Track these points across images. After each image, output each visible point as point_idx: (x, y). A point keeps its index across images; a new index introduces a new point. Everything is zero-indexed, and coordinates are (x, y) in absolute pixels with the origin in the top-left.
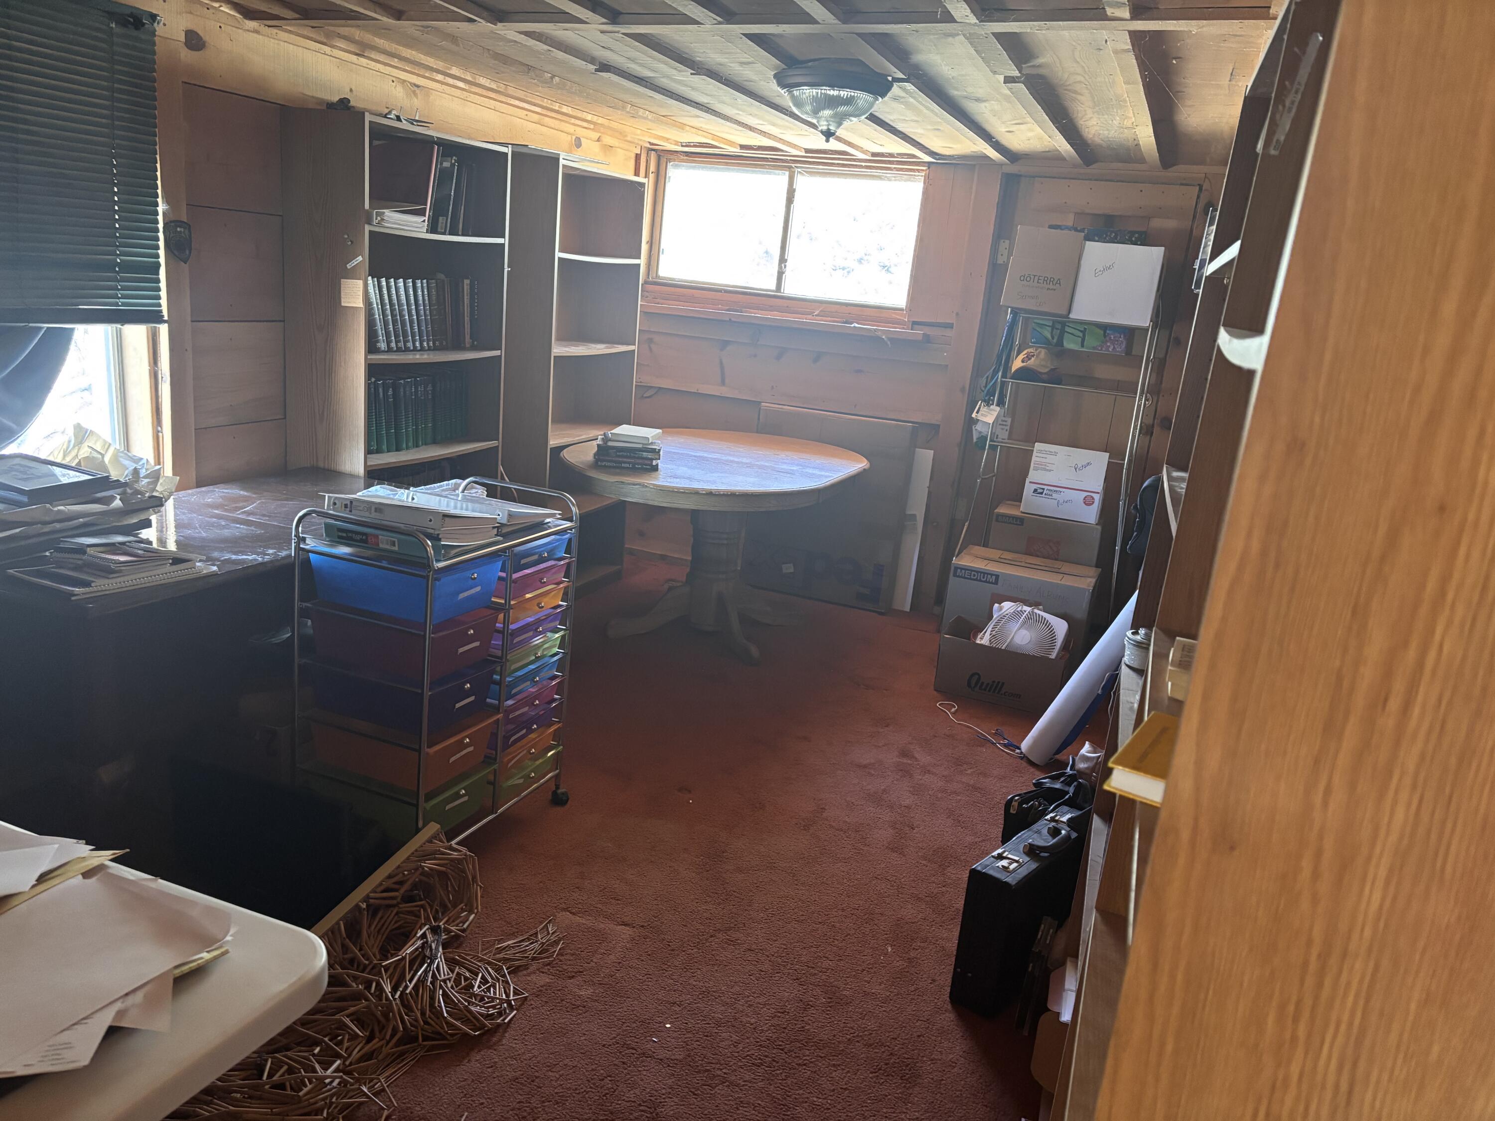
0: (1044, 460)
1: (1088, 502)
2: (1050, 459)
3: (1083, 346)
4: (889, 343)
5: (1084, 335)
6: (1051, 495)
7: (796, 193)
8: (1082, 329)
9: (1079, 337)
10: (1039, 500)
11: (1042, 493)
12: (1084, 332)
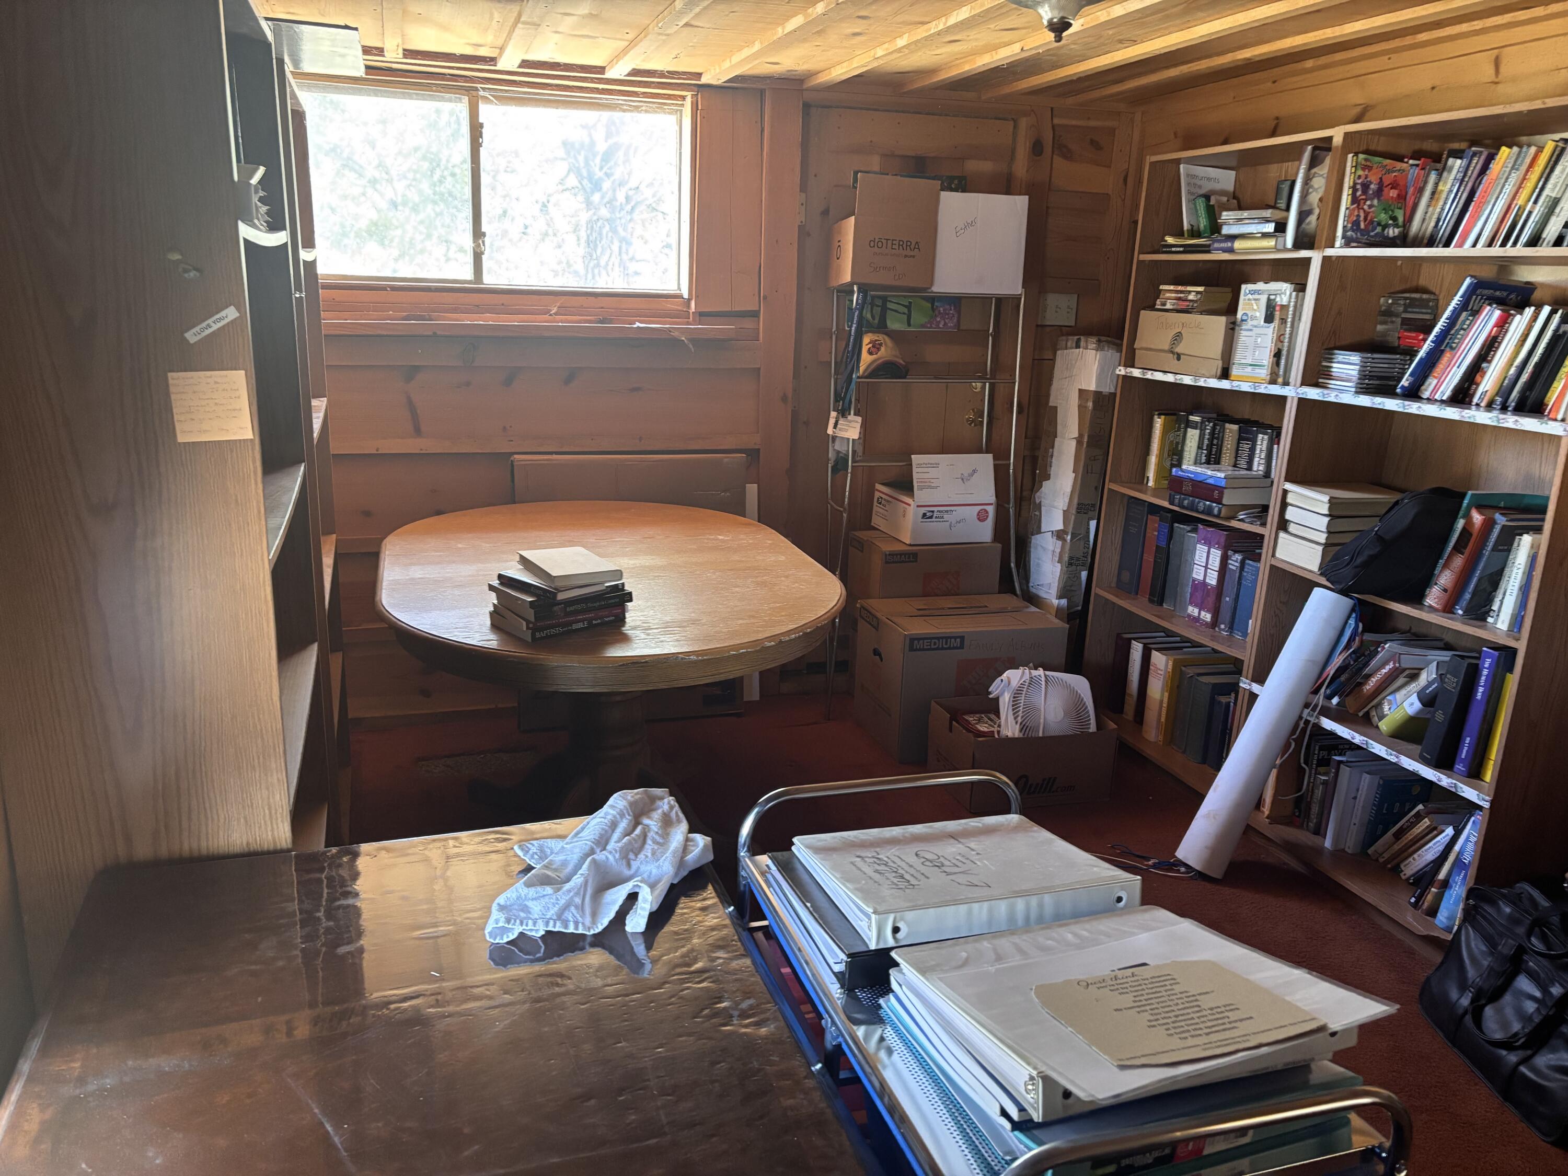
0: (926, 476)
1: (982, 517)
2: (933, 473)
3: (909, 325)
4: (691, 346)
5: (910, 311)
6: (942, 517)
7: (484, 130)
8: (907, 304)
9: (904, 313)
10: (932, 525)
11: (931, 517)
12: (909, 307)
